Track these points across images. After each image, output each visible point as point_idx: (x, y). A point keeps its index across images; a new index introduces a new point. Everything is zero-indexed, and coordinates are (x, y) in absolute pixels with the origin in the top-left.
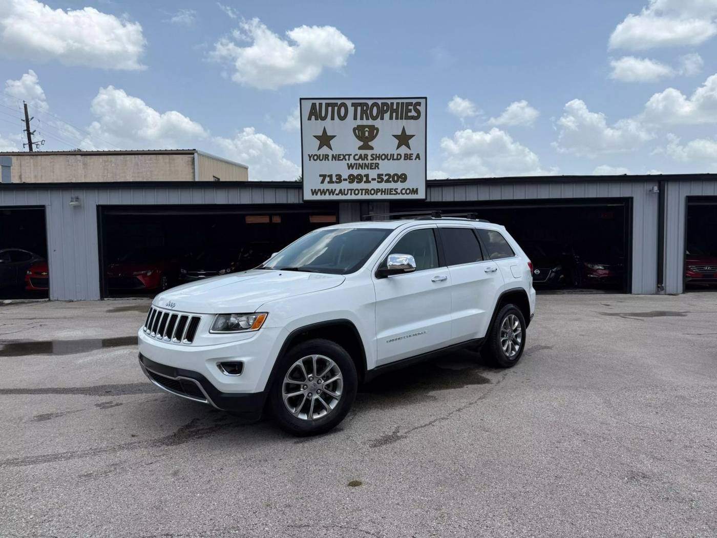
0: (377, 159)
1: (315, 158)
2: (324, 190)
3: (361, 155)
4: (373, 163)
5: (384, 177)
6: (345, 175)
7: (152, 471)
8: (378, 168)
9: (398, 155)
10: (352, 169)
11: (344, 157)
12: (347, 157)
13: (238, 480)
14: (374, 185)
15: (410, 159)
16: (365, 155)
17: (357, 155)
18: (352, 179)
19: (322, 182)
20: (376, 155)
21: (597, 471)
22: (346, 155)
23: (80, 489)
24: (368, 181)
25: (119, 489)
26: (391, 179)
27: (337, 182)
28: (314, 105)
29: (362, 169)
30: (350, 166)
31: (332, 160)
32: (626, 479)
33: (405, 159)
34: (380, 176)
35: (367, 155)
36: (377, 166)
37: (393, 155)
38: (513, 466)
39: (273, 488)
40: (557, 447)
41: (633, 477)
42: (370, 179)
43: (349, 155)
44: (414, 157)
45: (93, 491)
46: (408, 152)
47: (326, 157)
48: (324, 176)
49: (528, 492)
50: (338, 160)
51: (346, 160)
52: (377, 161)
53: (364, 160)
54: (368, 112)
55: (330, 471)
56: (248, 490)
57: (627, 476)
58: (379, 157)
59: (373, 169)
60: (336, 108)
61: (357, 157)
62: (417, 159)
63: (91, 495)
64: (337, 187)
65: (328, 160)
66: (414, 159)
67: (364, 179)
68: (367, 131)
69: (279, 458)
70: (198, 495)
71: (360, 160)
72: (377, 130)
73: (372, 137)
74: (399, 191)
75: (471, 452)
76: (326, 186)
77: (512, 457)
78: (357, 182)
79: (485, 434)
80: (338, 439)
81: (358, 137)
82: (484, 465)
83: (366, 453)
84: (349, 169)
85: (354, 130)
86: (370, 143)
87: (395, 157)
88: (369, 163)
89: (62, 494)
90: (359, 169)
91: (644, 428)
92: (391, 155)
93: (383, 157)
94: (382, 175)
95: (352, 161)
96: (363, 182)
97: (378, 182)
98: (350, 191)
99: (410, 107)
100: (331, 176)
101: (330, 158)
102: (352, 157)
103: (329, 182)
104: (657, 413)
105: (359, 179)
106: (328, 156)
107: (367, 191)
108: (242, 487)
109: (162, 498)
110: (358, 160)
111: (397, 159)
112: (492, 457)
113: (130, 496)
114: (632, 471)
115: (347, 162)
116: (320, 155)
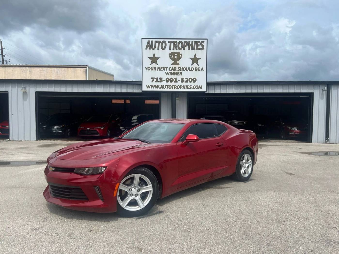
0: (181, 70)
1: (149, 69)
2: (153, 85)
3: (173, 68)
4: (179, 72)
5: (184, 79)
6: (164, 78)
7: (57, 233)
8: (182, 75)
9: (192, 68)
10: (168, 75)
11: (164, 68)
12: (165, 69)
13: (105, 240)
14: (179, 84)
15: (198, 70)
16: (175, 68)
17: (171, 68)
18: (168, 80)
19: (152, 82)
20: (181, 68)
21: (308, 239)
22: (165, 68)
23: (15, 243)
24: (176, 82)
25: (37, 244)
26: (188, 81)
27: (160, 82)
28: (149, 42)
29: (173, 75)
30: (167, 74)
31: (158, 70)
32: (325, 243)
33: (195, 70)
34: (182, 79)
35: (176, 68)
36: (181, 74)
37: (190, 68)
38: (260, 235)
39: (125, 245)
40: (283, 224)
41: (329, 242)
42: (177, 81)
43: (167, 68)
44: (200, 69)
45: (22, 245)
46: (197, 67)
47: (155, 68)
48: (153, 79)
49: (270, 250)
50: (161, 70)
51: (165, 70)
52: (181, 71)
53: (175, 70)
54: (177, 46)
55: (157, 235)
56: (111, 246)
57: (325, 242)
58: (182, 69)
59: (179, 75)
60: (160, 43)
61: (170, 69)
62: (202, 70)
63: (21, 247)
64: (160, 84)
65: (156, 70)
66: (200, 70)
67: (174, 80)
68: (176, 55)
69: (128, 227)
70: (82, 248)
71: (172, 70)
72: (182, 55)
73: (179, 59)
74: (192, 87)
75: (235, 226)
76: (154, 84)
77: (259, 229)
78: (170, 82)
79: (243, 216)
80: (161, 217)
81: (172, 59)
82: (244, 234)
83: (177, 225)
84: (166, 75)
85: (170, 55)
86: (177, 62)
87: (191, 69)
88: (177, 72)
89: (5, 246)
90: (171, 75)
91: (330, 214)
92: (188, 68)
93: (184, 69)
94: (184, 78)
95: (168, 71)
96: (174, 82)
97: (181, 82)
98: (166, 87)
99: (198, 44)
100: (157, 79)
101: (157, 69)
102: (168, 69)
103: (156, 82)
104: (336, 206)
105: (171, 80)
106: (156, 68)
107: (176, 87)
108: (107, 244)
109: (61, 250)
110: (171, 70)
111: (192, 70)
112: (248, 229)
113: (43, 248)
114: (328, 239)
115: (166, 71)
116: (151, 67)
